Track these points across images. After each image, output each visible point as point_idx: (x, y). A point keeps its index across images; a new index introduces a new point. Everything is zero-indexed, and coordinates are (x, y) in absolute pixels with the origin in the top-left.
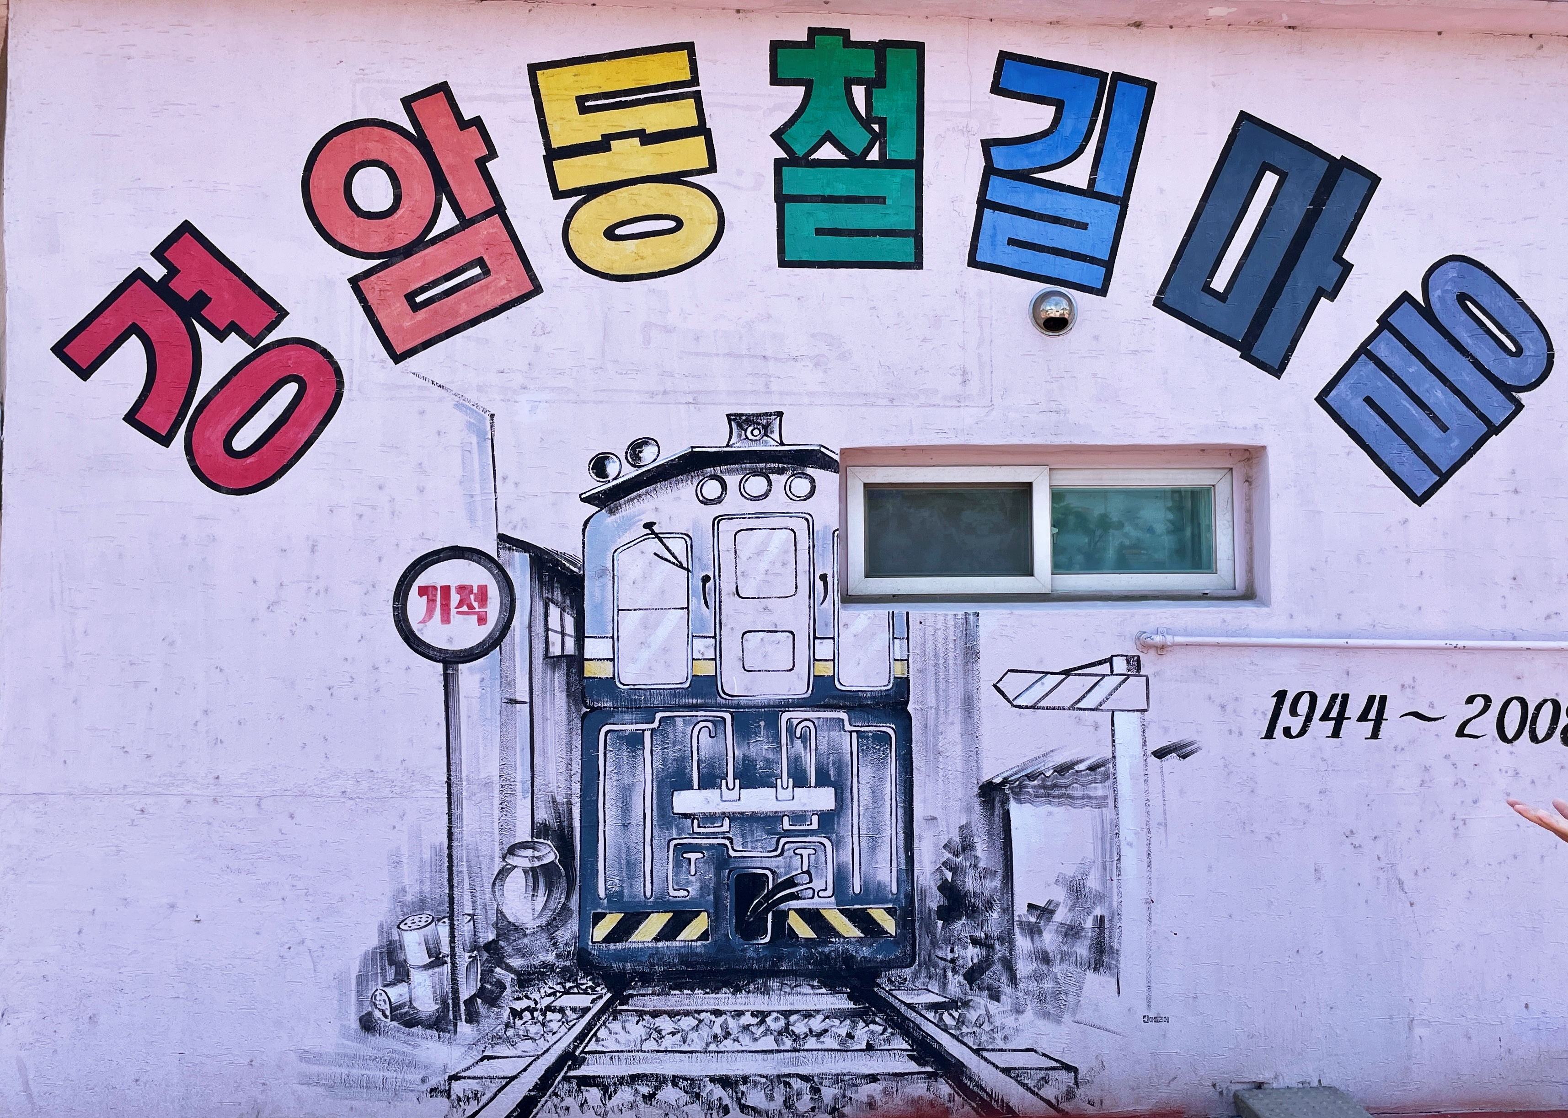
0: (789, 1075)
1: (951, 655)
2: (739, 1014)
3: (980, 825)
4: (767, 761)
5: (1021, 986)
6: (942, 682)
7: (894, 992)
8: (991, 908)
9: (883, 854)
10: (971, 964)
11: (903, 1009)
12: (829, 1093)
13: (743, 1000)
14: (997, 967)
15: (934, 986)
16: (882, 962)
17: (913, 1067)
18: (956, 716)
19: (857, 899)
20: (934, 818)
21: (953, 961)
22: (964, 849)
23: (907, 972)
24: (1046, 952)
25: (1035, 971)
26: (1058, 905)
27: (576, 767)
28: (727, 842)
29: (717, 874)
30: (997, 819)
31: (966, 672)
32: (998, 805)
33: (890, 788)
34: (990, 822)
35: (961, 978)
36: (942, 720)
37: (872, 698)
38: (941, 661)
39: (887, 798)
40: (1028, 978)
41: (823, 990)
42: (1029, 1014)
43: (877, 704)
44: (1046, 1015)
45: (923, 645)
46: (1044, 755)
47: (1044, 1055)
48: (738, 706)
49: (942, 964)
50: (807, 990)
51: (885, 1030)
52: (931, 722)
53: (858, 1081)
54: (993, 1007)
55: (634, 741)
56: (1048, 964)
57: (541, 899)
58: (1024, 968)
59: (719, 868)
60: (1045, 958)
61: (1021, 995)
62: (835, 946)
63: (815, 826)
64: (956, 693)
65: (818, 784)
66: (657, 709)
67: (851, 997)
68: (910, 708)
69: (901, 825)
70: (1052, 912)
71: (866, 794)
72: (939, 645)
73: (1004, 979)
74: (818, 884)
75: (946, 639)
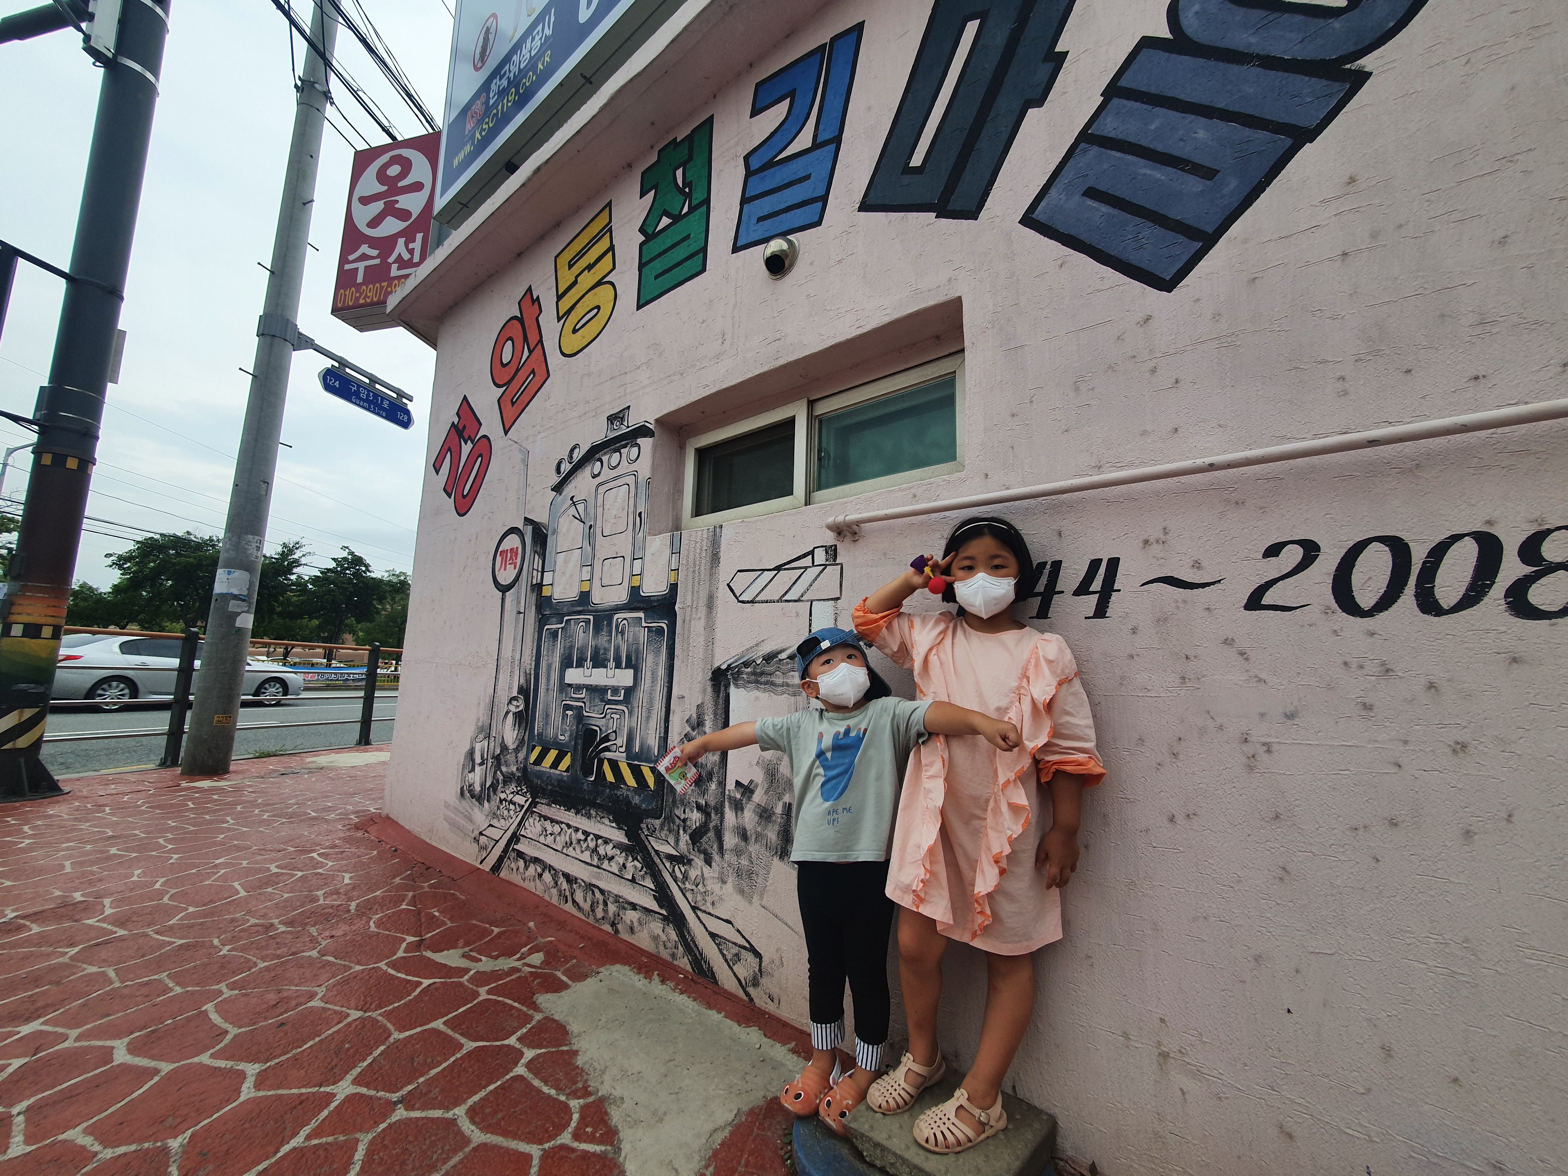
0: (594, 885)
1: (703, 561)
2: (577, 830)
3: (710, 705)
4: (605, 649)
5: (726, 856)
6: (696, 584)
7: (649, 838)
8: (711, 780)
9: (653, 723)
10: (694, 827)
11: (653, 853)
12: (612, 908)
13: (579, 820)
14: (711, 834)
15: (672, 841)
16: (645, 810)
17: (654, 906)
18: (702, 610)
19: (637, 757)
20: (683, 697)
21: (684, 820)
22: (698, 725)
23: (657, 823)
24: (745, 829)
25: (736, 845)
26: (757, 786)
27: (534, 652)
28: (583, 705)
29: (577, 727)
30: (721, 701)
31: (711, 575)
32: (722, 688)
33: (661, 672)
34: (716, 704)
35: (688, 838)
36: (694, 616)
37: (658, 600)
38: (697, 568)
39: (659, 679)
40: (731, 850)
41: (614, 825)
42: (729, 886)
43: (660, 605)
44: (742, 892)
45: (688, 556)
46: (757, 645)
47: (738, 931)
48: (596, 611)
49: (677, 821)
50: (607, 821)
51: (642, 868)
52: (687, 618)
53: (626, 905)
54: (706, 869)
55: (554, 634)
56: (746, 842)
57: (516, 732)
58: (730, 840)
59: (578, 723)
60: (744, 835)
61: (726, 865)
62: (623, 792)
63: (621, 698)
64: (703, 595)
65: (627, 667)
66: (564, 615)
67: (627, 835)
68: (676, 608)
69: (664, 701)
70: (752, 792)
71: (649, 674)
72: (697, 556)
73: (715, 846)
74: (619, 742)
75: (701, 550)
